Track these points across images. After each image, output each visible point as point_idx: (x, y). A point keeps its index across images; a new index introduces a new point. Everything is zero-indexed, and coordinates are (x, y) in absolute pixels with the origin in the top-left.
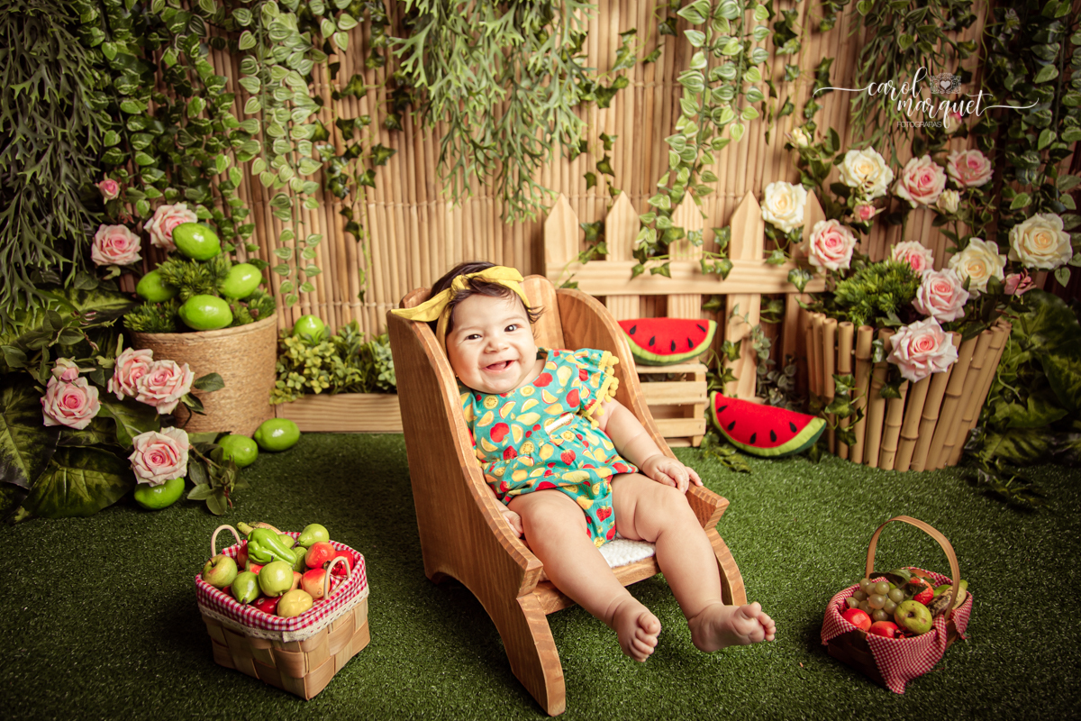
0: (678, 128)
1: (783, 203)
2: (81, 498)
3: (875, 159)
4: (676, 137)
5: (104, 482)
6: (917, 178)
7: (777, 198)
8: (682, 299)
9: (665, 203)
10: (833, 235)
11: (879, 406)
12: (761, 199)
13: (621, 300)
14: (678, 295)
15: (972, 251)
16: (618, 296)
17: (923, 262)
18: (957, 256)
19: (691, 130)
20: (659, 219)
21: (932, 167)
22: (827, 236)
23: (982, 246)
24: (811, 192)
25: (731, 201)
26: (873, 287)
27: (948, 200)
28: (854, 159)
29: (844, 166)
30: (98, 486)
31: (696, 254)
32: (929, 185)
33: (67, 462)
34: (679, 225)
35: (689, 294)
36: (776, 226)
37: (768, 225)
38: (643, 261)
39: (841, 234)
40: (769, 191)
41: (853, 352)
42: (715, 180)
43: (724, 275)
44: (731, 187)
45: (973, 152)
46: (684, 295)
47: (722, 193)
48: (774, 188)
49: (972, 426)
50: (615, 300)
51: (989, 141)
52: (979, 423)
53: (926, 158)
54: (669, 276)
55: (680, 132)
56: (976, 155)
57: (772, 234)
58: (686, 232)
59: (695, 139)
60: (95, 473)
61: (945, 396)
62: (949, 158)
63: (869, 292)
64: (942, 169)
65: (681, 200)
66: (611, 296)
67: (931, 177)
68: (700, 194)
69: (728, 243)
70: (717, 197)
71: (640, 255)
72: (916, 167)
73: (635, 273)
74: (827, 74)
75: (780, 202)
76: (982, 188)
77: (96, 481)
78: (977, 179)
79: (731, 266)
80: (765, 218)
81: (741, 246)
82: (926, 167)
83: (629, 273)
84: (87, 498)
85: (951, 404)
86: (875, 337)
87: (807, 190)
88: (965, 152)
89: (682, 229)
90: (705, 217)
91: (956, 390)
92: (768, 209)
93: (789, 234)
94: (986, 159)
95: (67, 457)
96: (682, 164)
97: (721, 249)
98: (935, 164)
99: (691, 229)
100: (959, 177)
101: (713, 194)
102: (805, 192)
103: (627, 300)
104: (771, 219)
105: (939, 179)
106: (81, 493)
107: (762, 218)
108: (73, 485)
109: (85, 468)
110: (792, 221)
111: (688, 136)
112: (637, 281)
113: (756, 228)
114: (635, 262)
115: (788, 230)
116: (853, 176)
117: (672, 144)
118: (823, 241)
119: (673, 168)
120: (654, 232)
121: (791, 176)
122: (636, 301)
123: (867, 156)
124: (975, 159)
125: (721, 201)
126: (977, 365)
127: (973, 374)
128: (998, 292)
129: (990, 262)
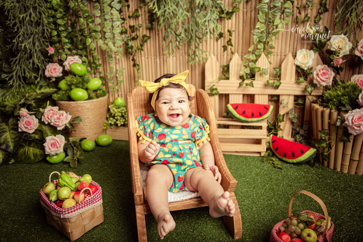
0: (257, 27)
1: (304, 58)
2: (31, 158)
4: (257, 31)
5: (38, 152)
7: (302, 56)
8: (260, 96)
9: (253, 57)
10: (324, 71)
11: (341, 145)
12: (295, 56)
13: (235, 96)
14: (259, 94)
16: (234, 94)
19: (263, 28)
20: (250, 64)
22: (322, 71)
24: (317, 53)
25: (283, 57)
26: (340, 93)
28: (334, 39)
29: (330, 42)
30: (36, 154)
31: (267, 77)
33: (27, 144)
34: (260, 66)
35: (263, 94)
36: (301, 67)
37: (298, 67)
38: (244, 80)
39: (328, 71)
40: (298, 53)
41: (329, 121)
42: (274, 48)
43: (277, 87)
44: (283, 51)
46: (261, 94)
47: (279, 54)
48: (301, 52)
50: (233, 96)
54: (253, 86)
55: (258, 28)
57: (299, 71)
58: (261, 69)
59: (265, 31)
60: (36, 149)
63: (338, 96)
65: (260, 56)
66: (231, 94)
68: (268, 54)
69: (280, 74)
70: (277, 55)
71: (241, 77)
73: (240, 85)
75: (302, 57)
77: (36, 152)
79: (281, 83)
80: (296, 64)
81: (285, 76)
83: (238, 85)
84: (32, 158)
86: (339, 115)
87: (315, 53)
89: (260, 68)
90: (270, 63)
92: (297, 60)
93: (306, 71)
95: (28, 143)
96: (260, 42)
97: (278, 76)
99: (264, 68)
101: (273, 54)
102: (314, 54)
103: (238, 96)
104: (299, 64)
106: (31, 156)
107: (295, 64)
108: (29, 153)
109: (34, 147)
110: (307, 65)
111: (262, 30)
112: (241, 88)
113: (292, 68)
114: (241, 81)
115: (306, 69)
116: (334, 46)
117: (255, 33)
118: (320, 73)
119: (255, 43)
120: (248, 69)
121: (309, 47)
122: (241, 96)
123: (340, 37)
125: (279, 57)
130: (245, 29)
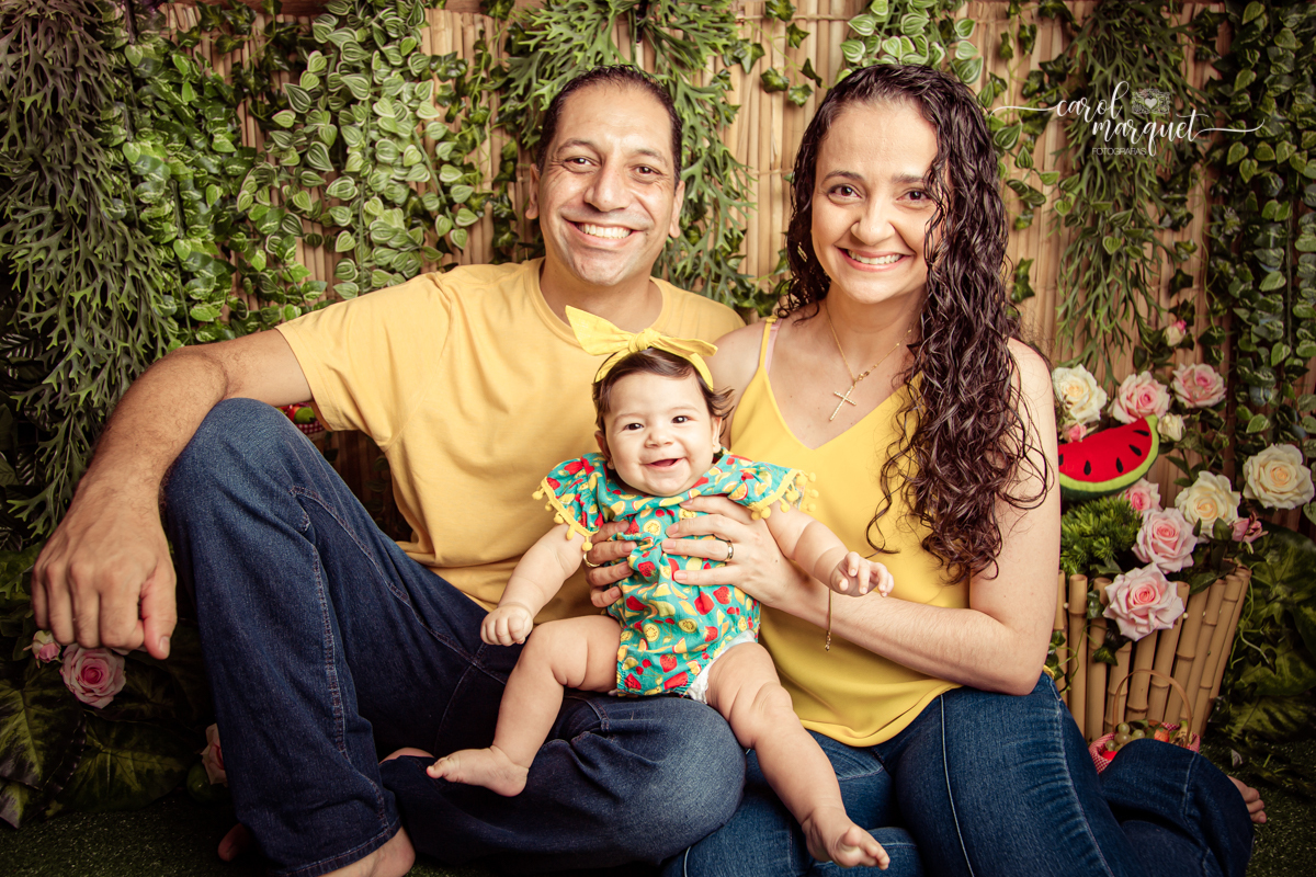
2: (129, 787)
3: (1085, 380)
5: (158, 766)
6: (1135, 398)
11: (1099, 672)
15: (1201, 487)
17: (1147, 501)
18: (1185, 492)
21: (1151, 384)
23: (1212, 482)
26: (1088, 529)
27: (1170, 425)
30: (150, 772)
32: (1150, 406)
33: (112, 741)
41: (1066, 605)
45: (1203, 366)
49: (1214, 694)
51: (1218, 352)
52: (1222, 690)
53: (1146, 374)
56: (1207, 371)
60: (146, 756)
61: (1176, 658)
62: (1175, 373)
63: (1083, 534)
64: (1164, 388)
67: (1152, 397)
72: (1134, 384)
74: (1027, 277)
76: (1216, 407)
77: (147, 766)
78: (1208, 398)
82: (1145, 384)
84: (136, 787)
85: (1182, 667)
86: (1090, 588)
88: (1193, 366)
91: (1187, 651)
94: (1217, 374)
95: (113, 735)
98: (1156, 382)
100: (1188, 396)
105: (1161, 399)
106: (128, 781)
108: (119, 771)
109: (133, 749)
124: (1205, 375)
126: (1211, 621)
127: (1207, 631)
128: (1226, 538)
129: (1222, 501)
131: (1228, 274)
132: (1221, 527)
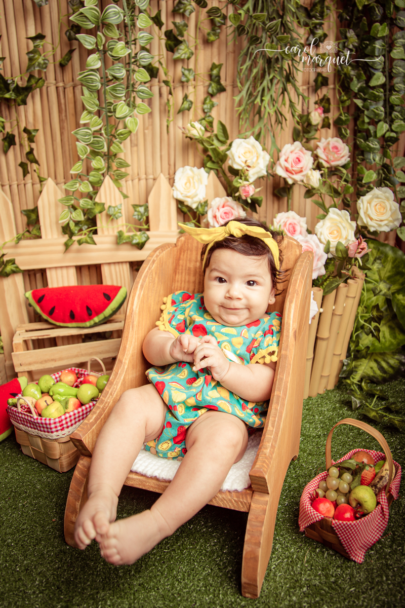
0: (82, 122)
1: (188, 184)
3: (253, 146)
4: (83, 131)
6: (290, 160)
7: (184, 181)
8: (113, 267)
9: (86, 188)
10: (227, 209)
12: (172, 181)
13: (59, 271)
14: (109, 264)
15: (331, 219)
16: (56, 268)
17: (298, 229)
18: (321, 223)
19: (96, 124)
20: (82, 202)
21: (301, 151)
22: (222, 210)
23: (338, 215)
24: (212, 173)
25: (151, 182)
27: (311, 177)
28: (238, 146)
29: (231, 153)
31: (121, 224)
32: (300, 165)
35: (118, 263)
36: (186, 204)
37: (180, 203)
38: (71, 234)
39: (233, 208)
40: (179, 174)
42: (128, 166)
43: (140, 246)
44: (150, 170)
45: (336, 139)
46: (114, 263)
47: (143, 176)
48: (183, 172)
49: (343, 357)
50: (54, 272)
51: (345, 130)
52: (348, 355)
53: (297, 143)
54: (95, 244)
55: (85, 125)
56: (338, 142)
57: (185, 209)
58: (107, 207)
59: (103, 132)
61: (317, 338)
62: (318, 144)
64: (310, 153)
65: (100, 182)
66: (50, 268)
67: (301, 159)
68: (118, 178)
69: (148, 218)
70: (139, 180)
71: (66, 230)
72: (289, 151)
73: (67, 246)
74: (218, 76)
75: (186, 184)
76: (344, 166)
78: (339, 160)
79: (148, 238)
80: (175, 197)
81: (158, 221)
82: (297, 151)
83: (62, 248)
85: (322, 345)
87: (209, 173)
88: (330, 139)
89: (104, 204)
90: (125, 197)
91: (324, 333)
92: (177, 190)
93: (197, 208)
94: (345, 144)
96: (95, 153)
97: (144, 223)
98: (304, 149)
100: (326, 159)
101: (129, 178)
102: (207, 174)
103: (65, 271)
104: (180, 197)
105: (307, 160)
107: (173, 197)
110: (196, 199)
111: (93, 129)
112: (70, 255)
113: (169, 204)
114: (66, 237)
115: (194, 206)
116: (237, 160)
117: (78, 136)
118: (218, 215)
119: (83, 157)
120: (79, 211)
121: (198, 161)
122: (73, 272)
123: (248, 143)
124: (336, 144)
125: (143, 182)
126: (339, 312)
127: (337, 319)
128: (345, 256)
129: (344, 228)
130: (65, 124)
131: (350, 75)
132: (341, 248)
